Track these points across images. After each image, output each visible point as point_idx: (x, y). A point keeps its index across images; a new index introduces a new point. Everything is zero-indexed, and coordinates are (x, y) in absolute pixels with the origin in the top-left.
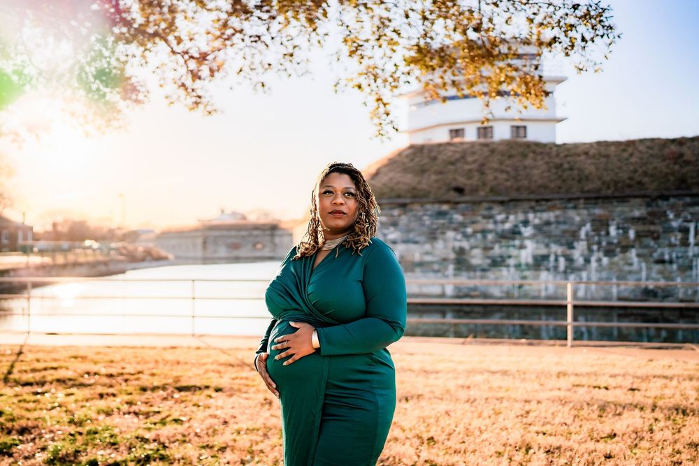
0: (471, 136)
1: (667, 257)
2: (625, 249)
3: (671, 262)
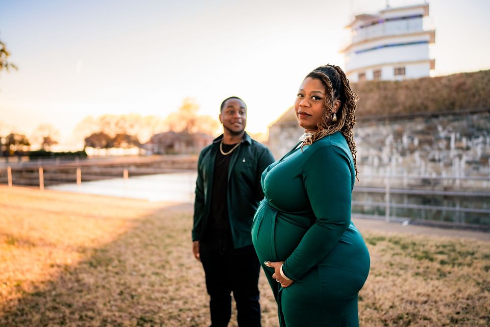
0: (370, 76)
1: (437, 157)
2: (412, 151)
3: (439, 160)
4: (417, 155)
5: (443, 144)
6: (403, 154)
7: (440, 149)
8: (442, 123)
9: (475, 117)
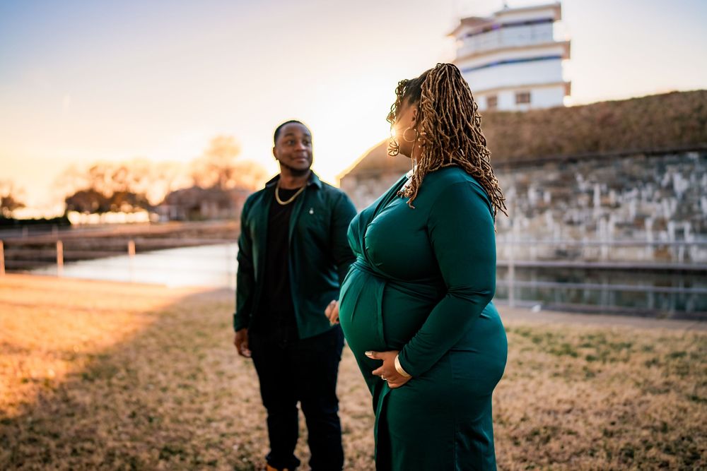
0: (482, 105)
1: (576, 218)
2: (542, 210)
3: (579, 223)
4: (548, 216)
5: (583, 200)
6: (529, 214)
7: (579, 207)
8: (582, 171)
9: (626, 162)
